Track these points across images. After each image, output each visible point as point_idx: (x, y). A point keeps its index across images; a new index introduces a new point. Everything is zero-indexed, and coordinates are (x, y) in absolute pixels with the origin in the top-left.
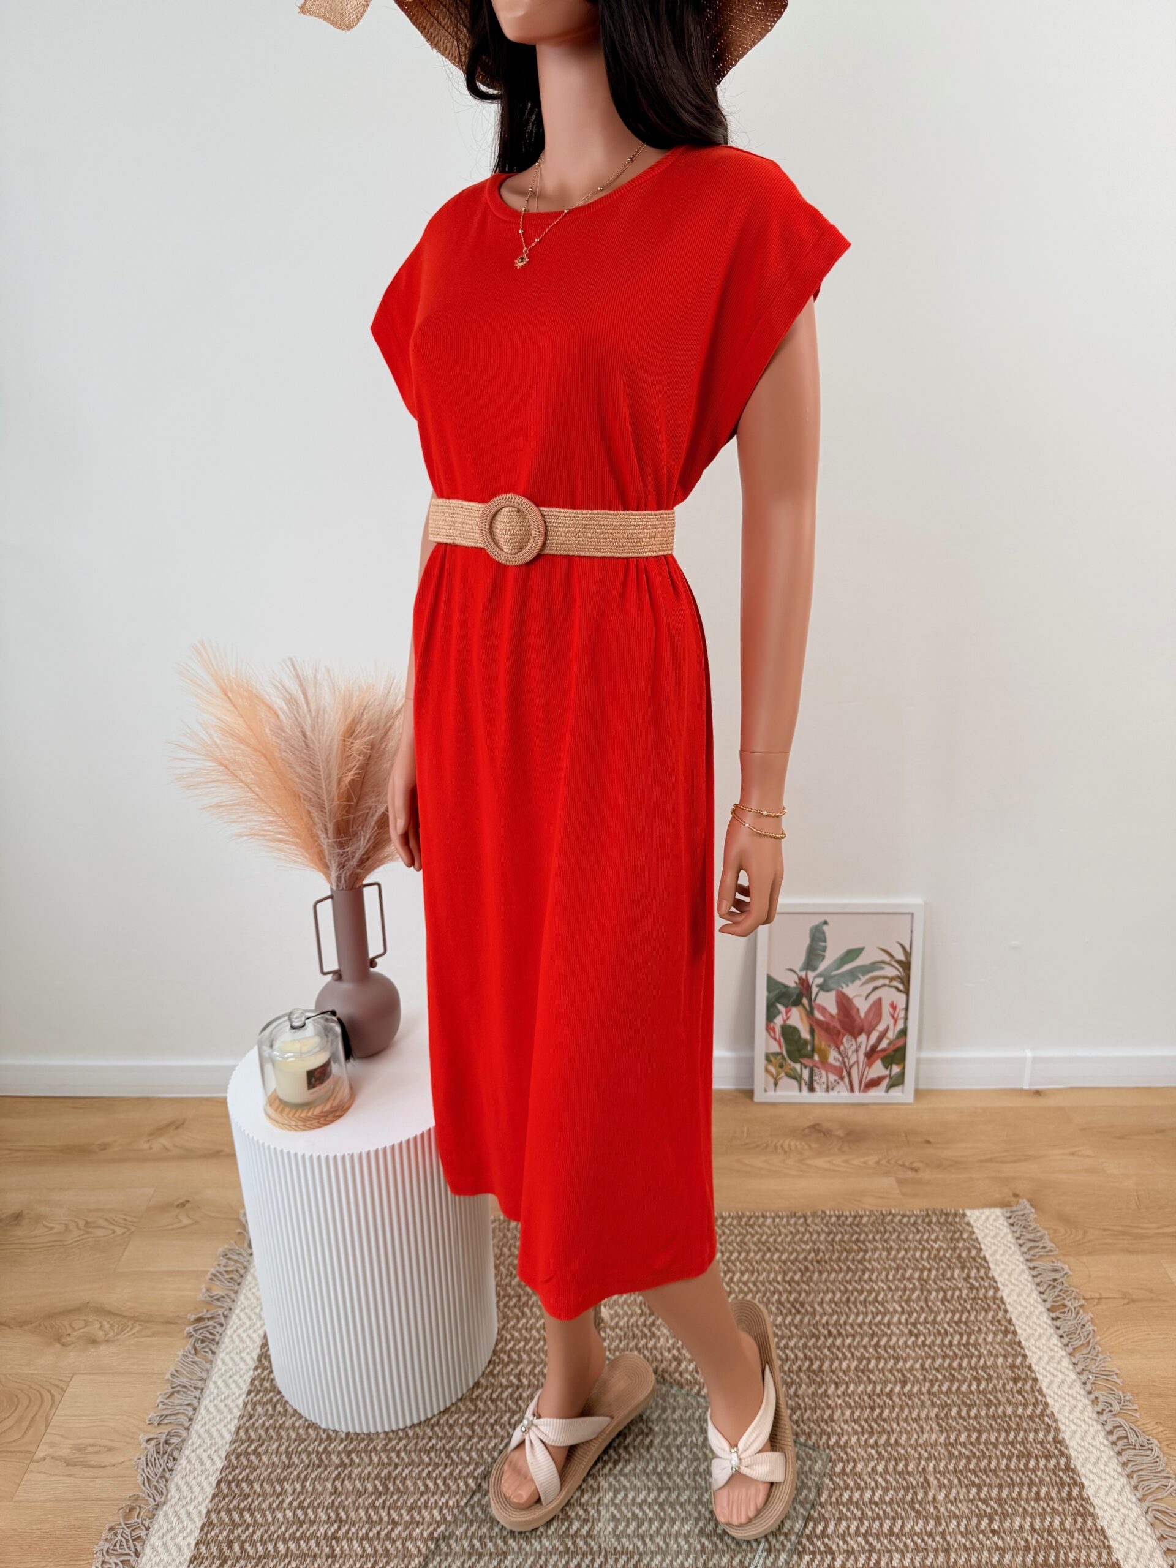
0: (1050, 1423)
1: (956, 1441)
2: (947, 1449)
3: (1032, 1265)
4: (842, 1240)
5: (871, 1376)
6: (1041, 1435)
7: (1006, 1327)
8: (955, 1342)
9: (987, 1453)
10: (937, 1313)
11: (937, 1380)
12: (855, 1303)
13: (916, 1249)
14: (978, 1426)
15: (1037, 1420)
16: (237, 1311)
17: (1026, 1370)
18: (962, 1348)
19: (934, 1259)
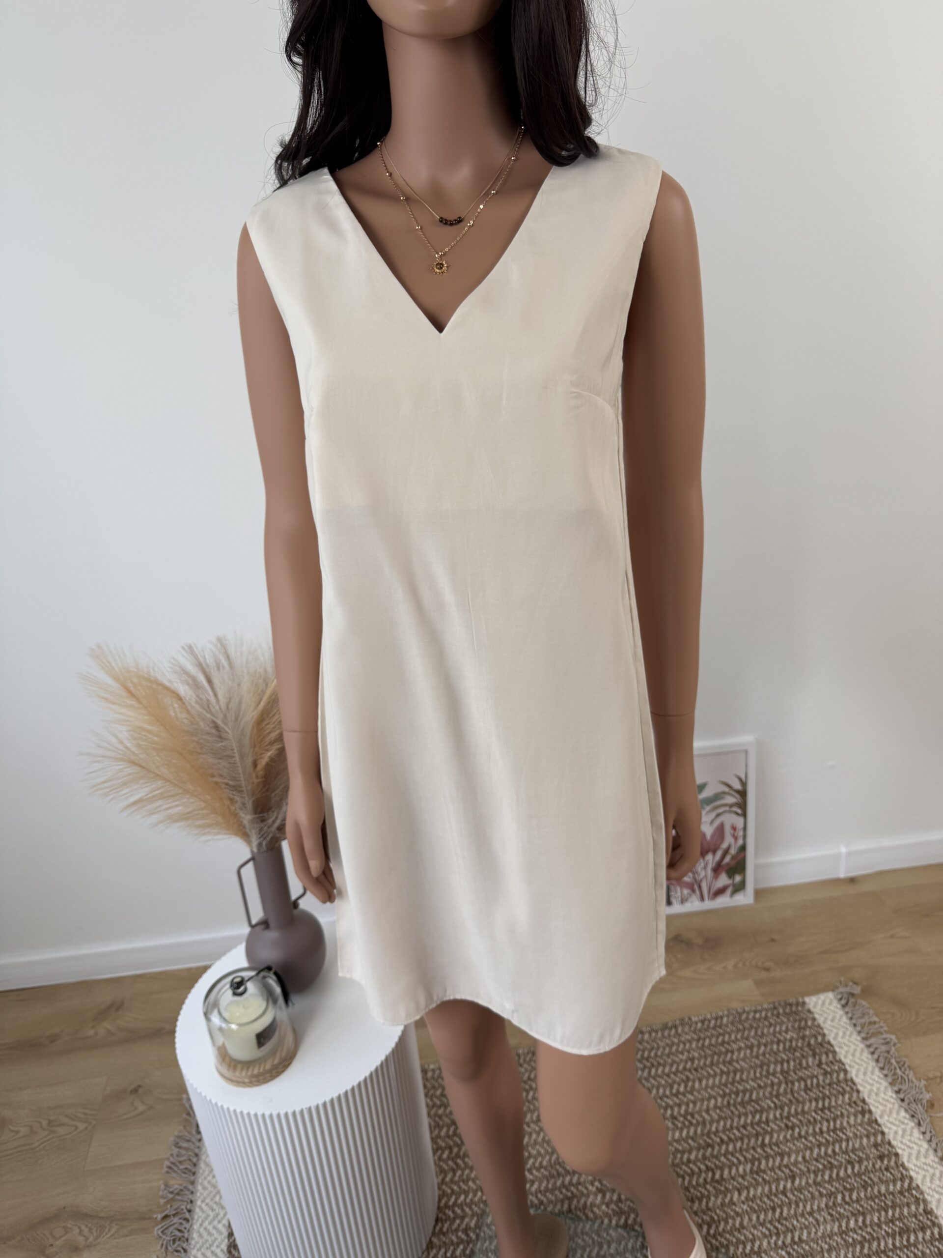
0: (918, 1195)
1: (847, 1228)
2: (842, 1238)
3: (868, 1043)
4: (710, 1044)
5: (765, 1176)
6: (913, 1208)
7: (862, 1107)
8: (825, 1129)
9: (875, 1235)
10: (804, 1103)
11: (819, 1170)
12: (735, 1105)
13: (772, 1043)
14: (861, 1209)
15: (906, 1194)
17: (887, 1146)
18: (832, 1134)
19: (789, 1050)
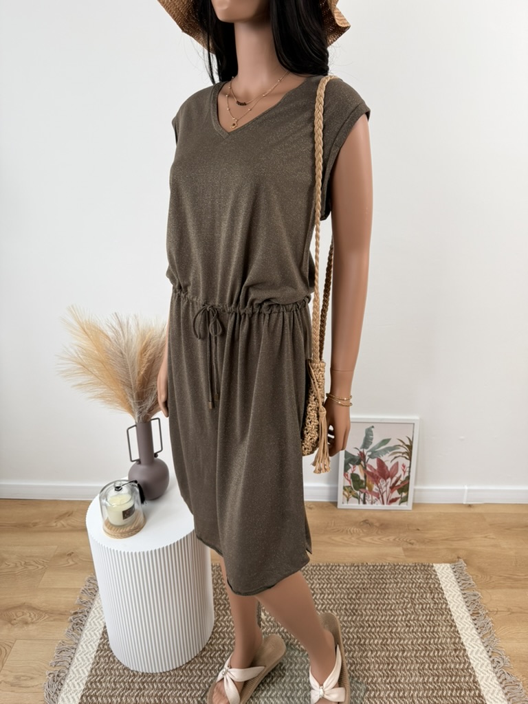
0: (471, 673)
1: (427, 681)
2: (423, 685)
3: (463, 592)
4: (375, 578)
5: (388, 647)
6: (467, 678)
7: (451, 623)
8: (428, 630)
9: (442, 688)
10: (419, 616)
11: (419, 650)
12: (381, 610)
13: (410, 583)
14: (437, 674)
15: (465, 671)
16: (93, 609)
17: (460, 645)
18: (431, 634)
19: (418, 588)
